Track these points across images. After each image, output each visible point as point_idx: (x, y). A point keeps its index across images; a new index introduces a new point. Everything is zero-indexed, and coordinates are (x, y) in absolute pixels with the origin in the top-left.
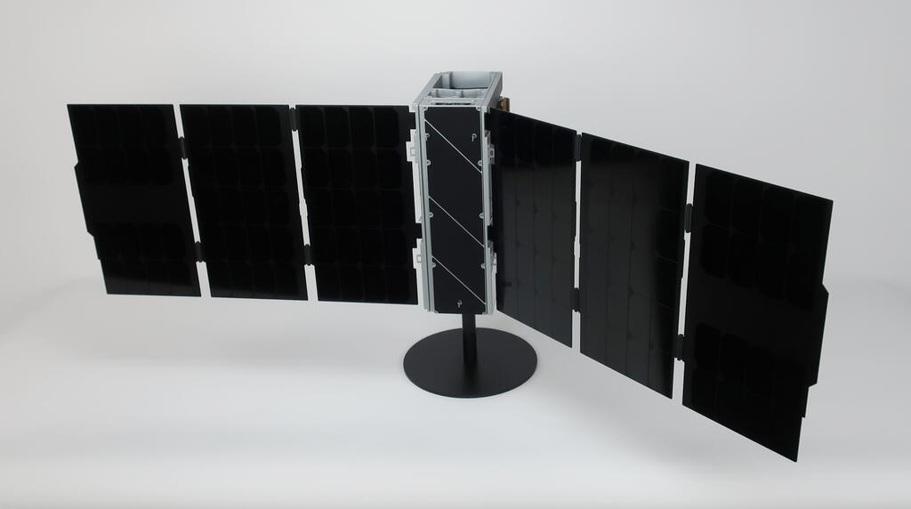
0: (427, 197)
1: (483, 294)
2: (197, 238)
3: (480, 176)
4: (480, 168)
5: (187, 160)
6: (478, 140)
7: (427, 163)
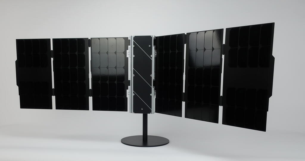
0: (133, 68)
1: (150, 106)
2: (53, 87)
3: (151, 61)
4: (151, 58)
5: (53, 58)
6: (151, 47)
7: (133, 56)
